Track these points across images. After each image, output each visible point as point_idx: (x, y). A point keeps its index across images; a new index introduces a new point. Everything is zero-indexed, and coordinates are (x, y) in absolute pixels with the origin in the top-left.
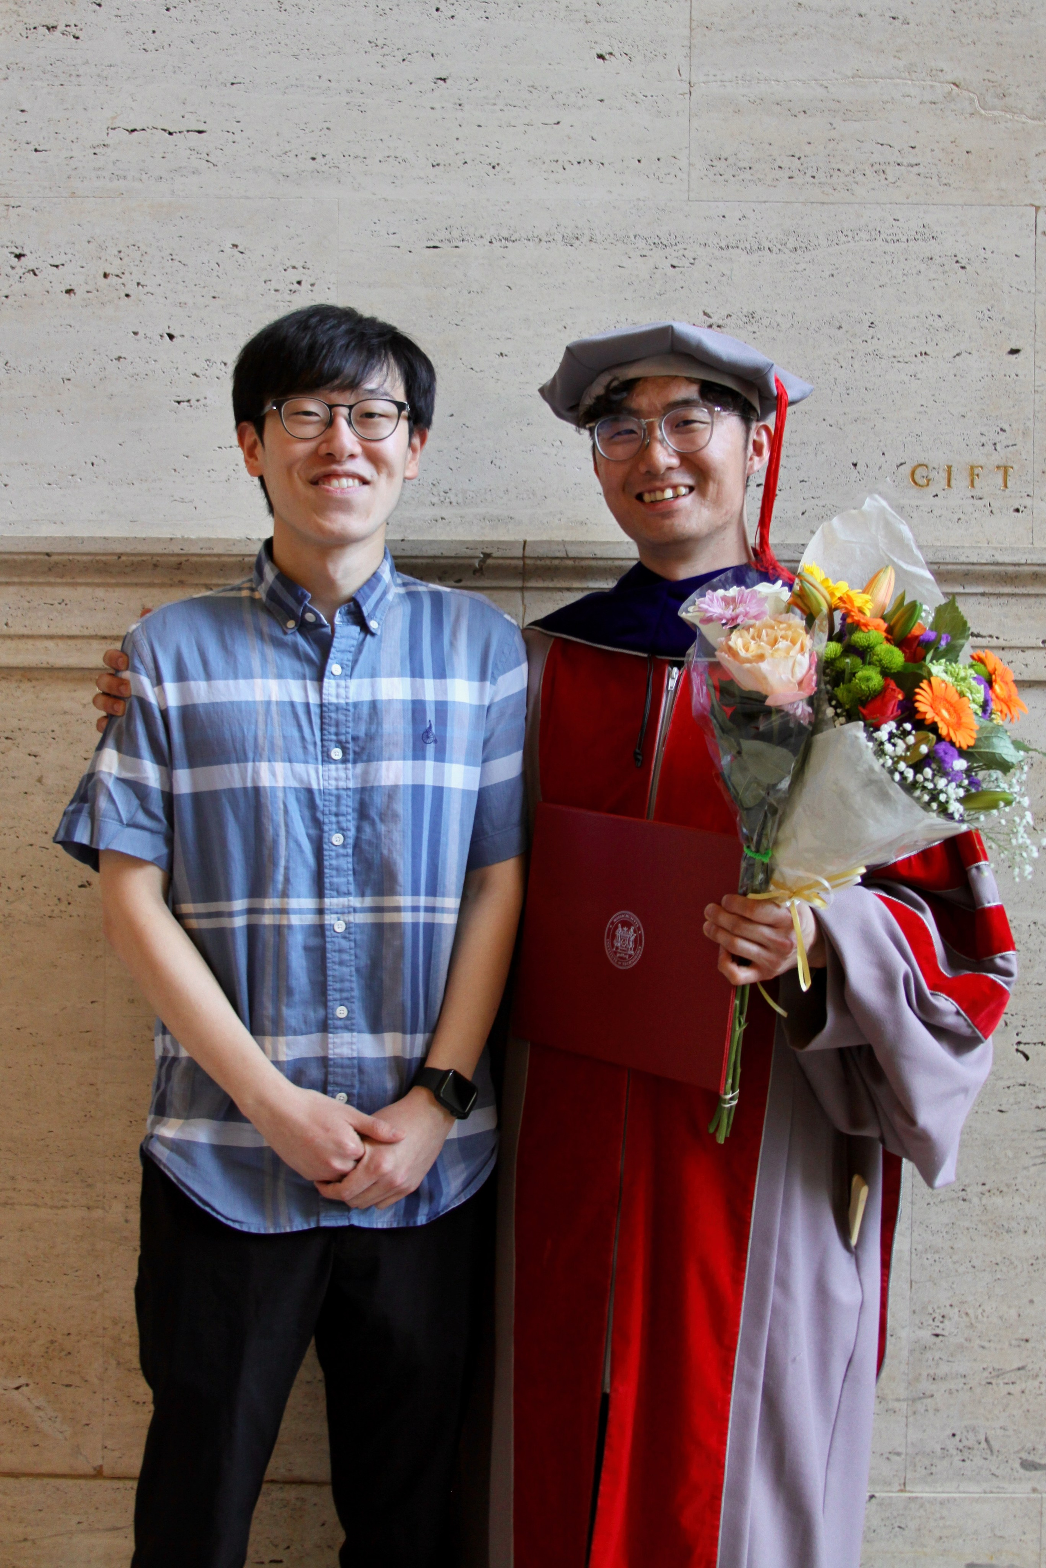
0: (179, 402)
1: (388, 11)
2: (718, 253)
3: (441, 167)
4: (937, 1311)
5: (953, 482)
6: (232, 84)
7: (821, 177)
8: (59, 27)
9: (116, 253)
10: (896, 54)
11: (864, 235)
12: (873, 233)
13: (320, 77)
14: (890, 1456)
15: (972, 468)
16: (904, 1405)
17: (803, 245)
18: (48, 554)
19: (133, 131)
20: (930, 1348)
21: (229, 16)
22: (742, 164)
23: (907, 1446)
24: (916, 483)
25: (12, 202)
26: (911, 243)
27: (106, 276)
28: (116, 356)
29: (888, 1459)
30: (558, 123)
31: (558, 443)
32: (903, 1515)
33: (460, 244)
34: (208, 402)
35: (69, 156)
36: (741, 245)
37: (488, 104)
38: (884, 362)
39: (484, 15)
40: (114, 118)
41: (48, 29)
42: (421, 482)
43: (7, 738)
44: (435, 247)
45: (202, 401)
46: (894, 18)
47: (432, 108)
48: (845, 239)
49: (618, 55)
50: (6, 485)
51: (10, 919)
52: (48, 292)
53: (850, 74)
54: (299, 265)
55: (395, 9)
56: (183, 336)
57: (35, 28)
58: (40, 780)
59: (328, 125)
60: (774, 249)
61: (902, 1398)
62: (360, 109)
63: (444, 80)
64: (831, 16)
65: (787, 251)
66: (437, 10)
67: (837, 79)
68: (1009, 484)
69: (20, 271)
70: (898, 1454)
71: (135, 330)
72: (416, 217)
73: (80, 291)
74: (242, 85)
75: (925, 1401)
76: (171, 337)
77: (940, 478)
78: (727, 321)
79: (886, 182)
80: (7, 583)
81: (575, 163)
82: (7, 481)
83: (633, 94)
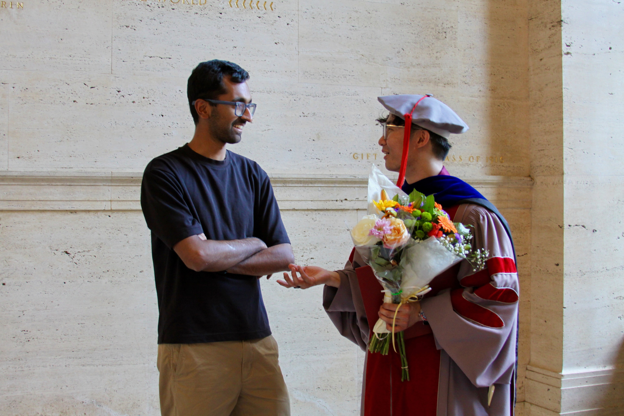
0: (165, 134)
1: (220, 28)
2: (306, 97)
5: (363, 158)
6: (179, 45)
7: (331, 78)
8: (130, 27)
9: (147, 92)
10: (348, 47)
11: (341, 94)
12: (343, 93)
13: (202, 45)
14: (354, 411)
15: (367, 154)
16: (356, 398)
17: (326, 96)
18: (133, 177)
19: (151, 57)
21: (177, 26)
22: (311, 74)
24: (354, 158)
25: (117, 76)
26: (352, 96)
27: (144, 98)
28: (147, 121)
30: (265, 61)
31: (266, 147)
34: (173, 134)
35: (133, 63)
36: (311, 95)
37: (247, 54)
38: (346, 127)
39: (246, 30)
40: (146, 53)
41: (127, 27)
43: (118, 230)
45: (171, 134)
46: (348, 37)
47: (232, 55)
48: (337, 94)
49: (280, 43)
51: (120, 282)
52: (127, 102)
53: (337, 51)
55: (222, 27)
56: (166, 116)
57: (123, 26)
58: (128, 242)
59: (205, 58)
60: (320, 96)
62: (214, 54)
64: (333, 36)
65: (323, 97)
66: (233, 28)
67: (334, 53)
68: (376, 158)
69: (119, 96)
70: (356, 411)
71: (152, 114)
73: (137, 102)
74: (181, 46)
76: (162, 116)
77: (360, 157)
78: (309, 115)
79: (346, 80)
80: (119, 186)
81: (270, 71)
82: (116, 156)
83: (284, 54)
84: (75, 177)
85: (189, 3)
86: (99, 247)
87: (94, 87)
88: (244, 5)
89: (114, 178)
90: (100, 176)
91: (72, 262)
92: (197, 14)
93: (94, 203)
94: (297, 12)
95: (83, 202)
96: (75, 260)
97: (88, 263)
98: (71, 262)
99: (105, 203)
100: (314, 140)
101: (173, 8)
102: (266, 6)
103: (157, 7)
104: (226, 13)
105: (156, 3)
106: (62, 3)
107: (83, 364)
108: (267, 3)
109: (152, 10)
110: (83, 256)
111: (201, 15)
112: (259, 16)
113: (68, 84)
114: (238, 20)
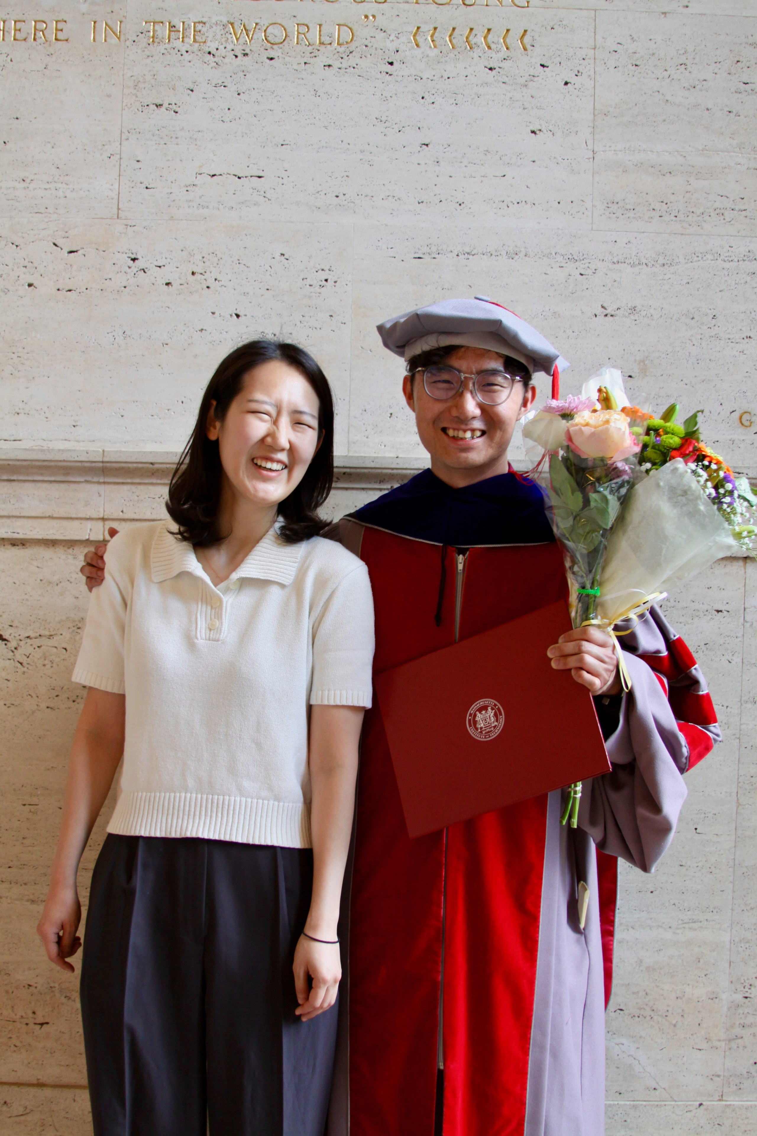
1: (389, 98)
2: (611, 266)
3: (424, 204)
4: (747, 981)
6: (282, 145)
7: (681, 216)
8: (164, 105)
9: (201, 258)
10: (732, 136)
11: (709, 257)
12: (715, 255)
13: (342, 141)
14: (713, 1077)
16: (723, 1044)
17: (669, 262)
18: (152, 464)
19: (214, 176)
20: (741, 1006)
21: (280, 100)
22: (628, 207)
23: (724, 1071)
24: (742, 424)
25: (130, 223)
26: (741, 263)
28: (200, 329)
29: (712, 1079)
30: (504, 176)
32: (721, 1116)
33: (437, 256)
35: (170, 192)
36: (627, 261)
37: (456, 162)
38: (722, 342)
39: (454, 102)
40: (200, 167)
41: (157, 106)
42: (408, 418)
44: (419, 258)
46: (730, 112)
47: (419, 164)
48: (697, 259)
49: (545, 131)
50: (122, 416)
52: (153, 284)
53: (700, 148)
54: (326, 268)
55: (394, 97)
56: (246, 315)
59: (347, 174)
60: (650, 265)
61: (722, 1039)
62: (370, 163)
63: (427, 145)
64: (689, 109)
65: (658, 266)
66: (423, 98)
67: (692, 152)
69: (134, 270)
70: (719, 1076)
71: (213, 311)
72: (407, 237)
73: (175, 284)
74: (289, 146)
75: (737, 1041)
76: (238, 316)
78: (618, 312)
79: (725, 221)
80: (123, 483)
81: (516, 203)
82: (123, 413)
83: (555, 158)
84: (18, 460)
85: (310, 40)
86: (75, 628)
87: (76, 251)
88: (451, 41)
89: (108, 465)
90: (77, 459)
91: (12, 661)
92: (331, 68)
93: (64, 523)
94: (593, 51)
95: (40, 521)
96: (19, 655)
97: (49, 663)
98: (10, 659)
99: (89, 524)
100: (630, 376)
101: (271, 57)
102: (508, 40)
103: (231, 54)
104: (405, 61)
105: (230, 47)
106: (9, 59)
107: (31, 897)
108: (510, 32)
109: (220, 63)
110: (39, 647)
111: (340, 68)
112: (489, 67)
113: (17, 246)
114: (434, 78)
